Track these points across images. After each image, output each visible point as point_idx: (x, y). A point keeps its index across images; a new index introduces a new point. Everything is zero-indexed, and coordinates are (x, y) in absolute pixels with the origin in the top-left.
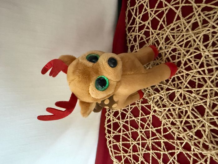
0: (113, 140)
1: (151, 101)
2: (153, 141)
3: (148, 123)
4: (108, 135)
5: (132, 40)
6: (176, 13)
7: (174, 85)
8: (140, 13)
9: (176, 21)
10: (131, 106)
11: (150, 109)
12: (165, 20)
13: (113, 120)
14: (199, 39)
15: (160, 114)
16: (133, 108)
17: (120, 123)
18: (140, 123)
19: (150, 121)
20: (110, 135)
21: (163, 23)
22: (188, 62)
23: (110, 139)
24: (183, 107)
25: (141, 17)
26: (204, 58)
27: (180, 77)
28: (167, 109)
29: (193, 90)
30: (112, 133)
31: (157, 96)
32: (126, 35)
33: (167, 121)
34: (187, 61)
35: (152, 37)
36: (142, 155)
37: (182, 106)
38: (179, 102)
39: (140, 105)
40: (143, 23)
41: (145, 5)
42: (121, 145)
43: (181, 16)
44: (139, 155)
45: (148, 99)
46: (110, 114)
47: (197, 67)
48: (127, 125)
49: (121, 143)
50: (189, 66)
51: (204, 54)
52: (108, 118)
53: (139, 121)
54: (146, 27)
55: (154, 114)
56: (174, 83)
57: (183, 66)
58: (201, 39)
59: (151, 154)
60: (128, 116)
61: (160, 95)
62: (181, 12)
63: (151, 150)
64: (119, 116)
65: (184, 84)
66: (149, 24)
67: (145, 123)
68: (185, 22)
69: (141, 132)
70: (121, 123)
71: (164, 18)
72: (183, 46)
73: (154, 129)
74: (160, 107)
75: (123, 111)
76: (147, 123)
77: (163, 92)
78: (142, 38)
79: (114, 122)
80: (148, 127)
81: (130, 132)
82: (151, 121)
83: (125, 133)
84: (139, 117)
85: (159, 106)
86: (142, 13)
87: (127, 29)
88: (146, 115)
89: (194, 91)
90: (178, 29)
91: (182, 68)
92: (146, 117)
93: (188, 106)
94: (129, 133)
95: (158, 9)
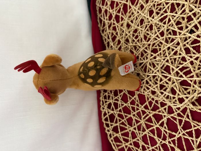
0: (113, 132)
2: (145, 120)
4: (107, 129)
5: (107, 38)
6: (127, 5)
7: (144, 58)
8: (106, 16)
10: (120, 94)
12: (123, 13)
13: (109, 112)
16: (122, 95)
17: (114, 113)
18: (131, 107)
19: (137, 102)
20: (109, 129)
21: (122, 16)
23: (110, 133)
25: (108, 19)
26: (155, 26)
27: (145, 49)
28: (145, 81)
29: (156, 55)
30: (110, 125)
32: (102, 36)
35: (118, 29)
36: (141, 139)
40: (110, 22)
41: (108, 9)
42: (121, 136)
43: (131, 5)
44: (138, 140)
46: (104, 107)
48: (121, 113)
49: (120, 133)
52: (103, 111)
53: (129, 105)
54: (112, 24)
55: (138, 93)
58: (147, 14)
59: (147, 134)
60: (120, 104)
63: (146, 129)
64: (113, 107)
66: (114, 20)
68: (135, 7)
69: (134, 115)
70: (116, 112)
72: (139, 25)
73: (143, 107)
76: (136, 104)
77: (138, 68)
78: (112, 34)
79: (109, 114)
80: (138, 107)
81: (125, 119)
82: (139, 101)
83: (121, 122)
84: (128, 101)
86: (108, 16)
87: (101, 32)
90: (133, 15)
92: (133, 98)
94: (125, 121)
95: (117, 8)
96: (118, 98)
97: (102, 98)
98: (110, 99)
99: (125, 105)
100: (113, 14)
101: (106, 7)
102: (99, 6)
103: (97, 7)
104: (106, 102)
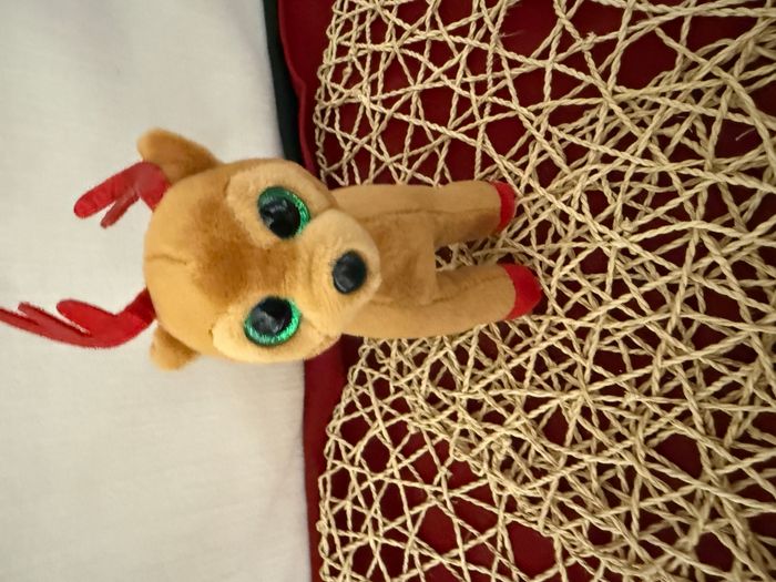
1: (486, 466)
3: (500, 563)
6: (474, 149)
7: (549, 381)
9: (482, 170)
10: (413, 513)
11: (493, 504)
12: (448, 175)
14: (576, 206)
15: (533, 509)
16: (422, 515)
18: (470, 571)
19: (504, 552)
22: (568, 293)
24: (611, 457)
26: (618, 262)
27: (559, 346)
28: (553, 480)
29: (621, 380)
31: (498, 439)
33: (569, 531)
34: (564, 288)
37: (606, 453)
38: (587, 443)
39: (446, 496)
41: (372, 149)
43: (492, 152)
45: (471, 462)
47: (605, 296)
50: (577, 304)
51: (610, 248)
53: (462, 564)
55: (510, 518)
56: (546, 375)
57: (557, 308)
58: (580, 203)
60: (411, 557)
61: (509, 433)
62: (488, 142)
64: (377, 566)
65: (584, 369)
67: (490, 568)
68: (511, 166)
71: (443, 170)
72: (533, 240)
74: (526, 480)
75: (385, 541)
76: (495, 566)
77: (518, 419)
82: (510, 554)
84: (456, 547)
85: (520, 478)
88: (482, 532)
89: (628, 382)
91: (555, 313)
92: (483, 539)
93: (630, 449)
95: (416, 152)
96: (404, 525)
97: (329, 525)
98: (363, 528)
99: (437, 559)
100: (398, 171)
101: (365, 139)
102: (329, 129)
103: (317, 132)
104: (345, 541)
